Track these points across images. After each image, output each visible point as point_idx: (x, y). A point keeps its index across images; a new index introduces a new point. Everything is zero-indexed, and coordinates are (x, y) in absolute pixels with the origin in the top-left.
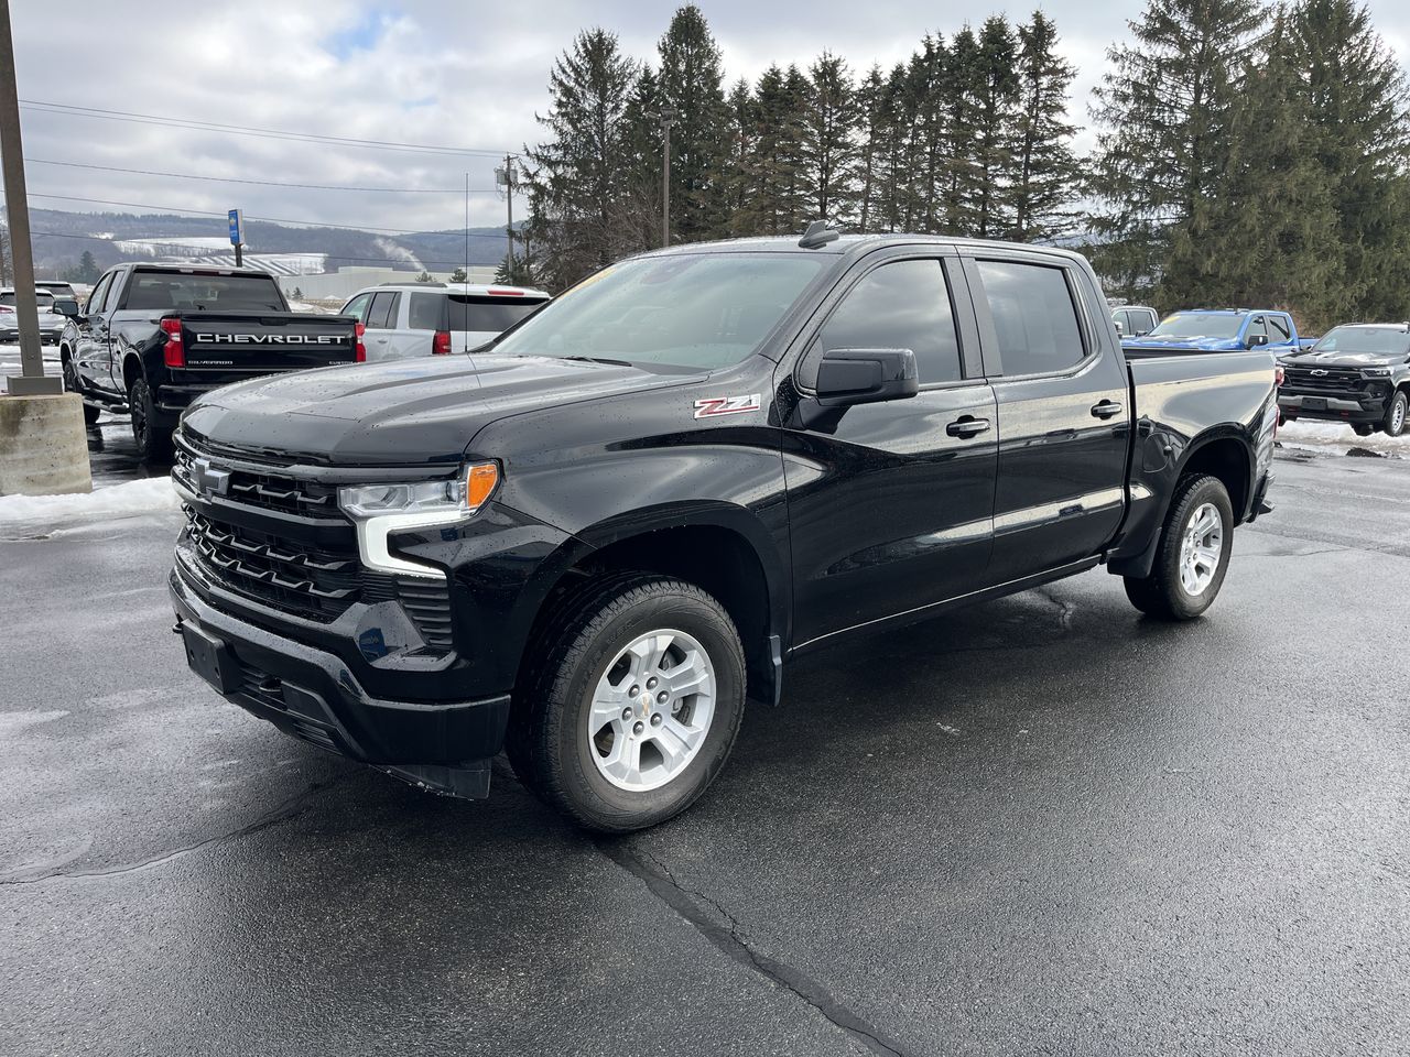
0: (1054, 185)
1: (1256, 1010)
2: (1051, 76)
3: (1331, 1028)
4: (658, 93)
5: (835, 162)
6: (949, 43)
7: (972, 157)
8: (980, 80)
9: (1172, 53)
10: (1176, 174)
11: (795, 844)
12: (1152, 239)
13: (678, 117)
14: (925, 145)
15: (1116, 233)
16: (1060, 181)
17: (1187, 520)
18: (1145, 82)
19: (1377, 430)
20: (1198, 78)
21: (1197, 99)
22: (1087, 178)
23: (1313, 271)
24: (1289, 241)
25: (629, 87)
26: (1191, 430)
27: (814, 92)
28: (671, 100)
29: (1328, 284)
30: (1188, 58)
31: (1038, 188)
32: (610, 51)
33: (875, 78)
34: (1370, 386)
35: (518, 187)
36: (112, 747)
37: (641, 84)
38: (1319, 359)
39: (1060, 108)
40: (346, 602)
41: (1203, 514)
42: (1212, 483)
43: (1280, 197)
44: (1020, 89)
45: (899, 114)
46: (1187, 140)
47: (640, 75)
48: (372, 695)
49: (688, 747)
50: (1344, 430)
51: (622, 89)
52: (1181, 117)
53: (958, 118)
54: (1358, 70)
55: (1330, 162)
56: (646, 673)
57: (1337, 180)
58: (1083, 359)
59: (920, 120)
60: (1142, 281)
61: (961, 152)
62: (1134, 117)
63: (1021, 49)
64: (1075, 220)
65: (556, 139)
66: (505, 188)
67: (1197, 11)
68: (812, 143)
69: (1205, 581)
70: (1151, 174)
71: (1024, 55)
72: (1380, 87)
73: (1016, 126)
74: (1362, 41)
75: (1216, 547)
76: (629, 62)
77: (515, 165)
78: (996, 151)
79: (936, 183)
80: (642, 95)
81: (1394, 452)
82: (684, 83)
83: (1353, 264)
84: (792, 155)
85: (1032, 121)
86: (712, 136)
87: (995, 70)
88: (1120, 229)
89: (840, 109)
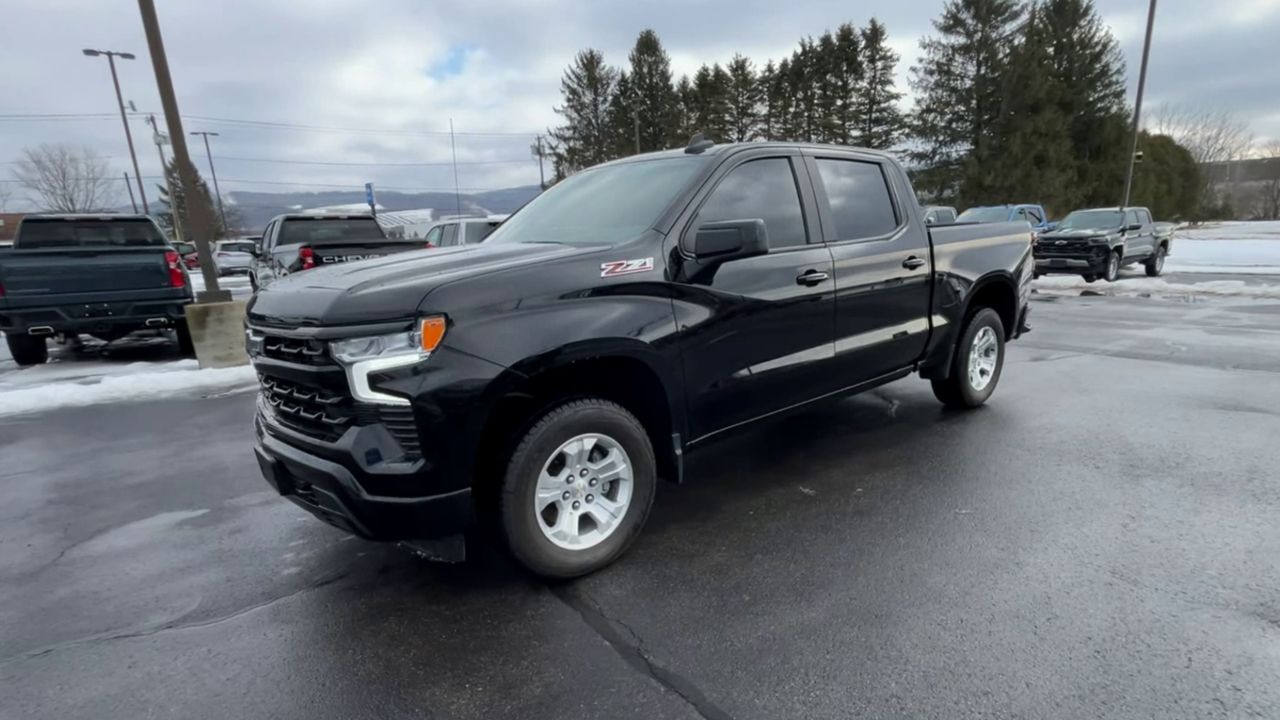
0: (888, 133)
1: (1019, 691)
2: (883, 61)
3: (1077, 704)
4: (631, 89)
5: (746, 126)
6: (816, 43)
7: (835, 117)
8: (838, 66)
9: (962, 40)
10: (966, 121)
11: (692, 580)
12: (952, 164)
13: (645, 103)
14: (804, 111)
15: (929, 162)
16: (892, 130)
17: (973, 338)
18: (944, 60)
19: (1099, 278)
20: (979, 56)
21: (978, 70)
22: (909, 127)
23: (1056, 180)
24: (1040, 161)
25: (612, 86)
26: (974, 277)
27: (731, 81)
28: (640, 93)
29: (1066, 187)
30: (972, 43)
31: (878, 136)
32: (598, 63)
33: (770, 69)
34: (1095, 249)
35: (546, 155)
36: (233, 532)
37: (619, 84)
38: (1061, 234)
39: (890, 82)
40: (346, 426)
41: (984, 335)
42: (989, 313)
43: (1034, 132)
44: (863, 72)
45: (786, 90)
46: (973, 98)
47: (619, 78)
48: (370, 492)
49: (614, 516)
50: (1077, 280)
51: (608, 87)
52: (968, 83)
53: (825, 92)
54: (1085, 43)
55: (1066, 107)
56: (578, 466)
57: (1071, 118)
58: (896, 228)
59: (800, 95)
60: (947, 193)
61: (827, 115)
62: (938, 85)
63: (863, 44)
64: (902, 155)
65: (567, 123)
66: (537, 157)
67: (977, 10)
68: (731, 115)
69: (986, 380)
70: (950, 122)
71: (865, 48)
72: (1101, 53)
73: (862, 95)
74: (1089, 22)
75: (993, 357)
76: (612, 69)
77: (543, 142)
78: (850, 112)
79: (813, 136)
80: (621, 90)
81: (1111, 292)
82: (647, 81)
83: (1082, 174)
84: (719, 123)
85: (873, 91)
86: (667, 114)
87: (847, 60)
88: (932, 159)
89: (748, 91)
